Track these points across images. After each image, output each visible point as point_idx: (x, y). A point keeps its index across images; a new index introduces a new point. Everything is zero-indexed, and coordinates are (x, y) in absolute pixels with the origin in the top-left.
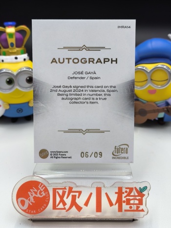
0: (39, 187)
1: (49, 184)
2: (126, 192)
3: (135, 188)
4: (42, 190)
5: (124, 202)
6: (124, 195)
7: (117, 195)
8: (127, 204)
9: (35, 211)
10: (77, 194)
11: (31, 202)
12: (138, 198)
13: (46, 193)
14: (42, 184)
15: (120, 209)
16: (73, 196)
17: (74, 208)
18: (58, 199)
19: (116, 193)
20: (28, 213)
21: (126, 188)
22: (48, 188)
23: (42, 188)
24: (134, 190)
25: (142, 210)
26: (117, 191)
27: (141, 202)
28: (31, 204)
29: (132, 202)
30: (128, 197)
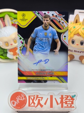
0: (22, 95)
1: (27, 93)
2: (65, 97)
3: (70, 96)
4: (23, 97)
5: (64, 103)
6: (64, 99)
7: (60, 99)
8: (65, 104)
9: (19, 107)
10: (41, 99)
11: (18, 103)
12: (71, 101)
13: (25, 98)
14: (23, 94)
15: (62, 106)
16: (38, 99)
17: (39, 105)
18: (31, 101)
19: (60, 98)
20: (16, 108)
21: (65, 96)
22: (26, 96)
23: (23, 96)
24: (69, 97)
25: (73, 107)
26: (61, 97)
27: (72, 103)
28: (18, 104)
29: (68, 103)
30: (66, 100)
